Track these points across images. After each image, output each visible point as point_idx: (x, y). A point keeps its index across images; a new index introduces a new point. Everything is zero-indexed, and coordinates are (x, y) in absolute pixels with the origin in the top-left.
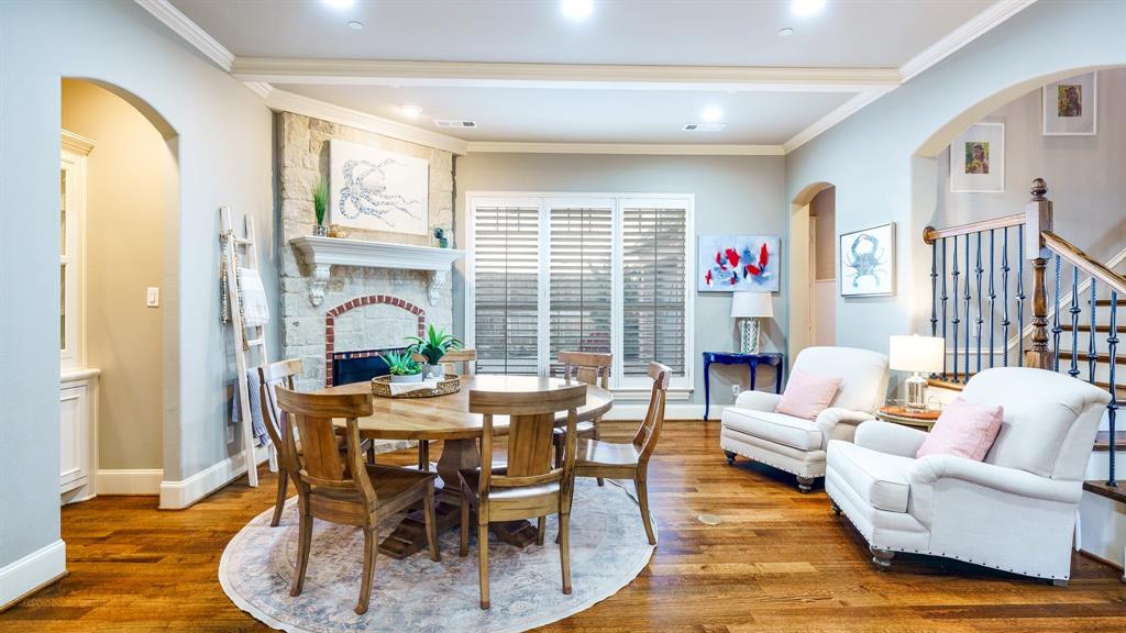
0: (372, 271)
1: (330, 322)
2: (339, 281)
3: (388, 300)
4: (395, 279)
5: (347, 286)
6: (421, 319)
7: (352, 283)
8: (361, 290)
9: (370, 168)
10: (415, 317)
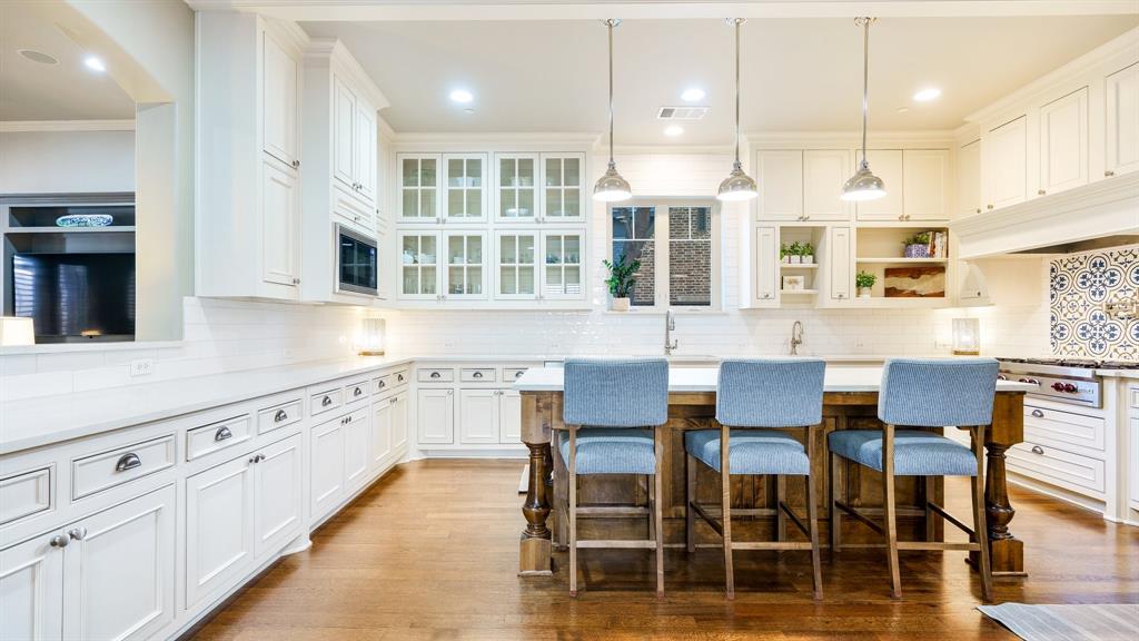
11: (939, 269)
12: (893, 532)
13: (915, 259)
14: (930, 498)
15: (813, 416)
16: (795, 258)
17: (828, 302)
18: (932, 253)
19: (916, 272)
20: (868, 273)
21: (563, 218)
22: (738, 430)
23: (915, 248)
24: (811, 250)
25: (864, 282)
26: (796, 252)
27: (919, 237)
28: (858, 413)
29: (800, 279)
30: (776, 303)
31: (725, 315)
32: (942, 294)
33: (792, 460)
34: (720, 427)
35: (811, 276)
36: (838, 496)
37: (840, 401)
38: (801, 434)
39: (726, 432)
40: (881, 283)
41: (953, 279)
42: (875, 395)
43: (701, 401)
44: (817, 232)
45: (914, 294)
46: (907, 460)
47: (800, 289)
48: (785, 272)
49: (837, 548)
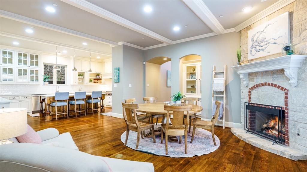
0: (264, 73)
1: (250, 92)
2: (253, 78)
3: (269, 84)
4: (273, 75)
5: (255, 80)
6: (286, 94)
7: (257, 79)
8: (260, 80)
9: (260, 33)
10: (283, 93)
11: (101, 79)
12: (93, 108)
13: (97, 78)
14: (97, 106)
15: (85, 97)
16: (80, 77)
17: (85, 84)
18: (100, 77)
19: (98, 80)
20: (91, 80)
21: (34, 66)
22: (77, 100)
23: (98, 76)
24: (82, 75)
25: (91, 81)
26: (80, 76)
27: (98, 75)
28: (89, 97)
29: (81, 80)
30: (77, 84)
31: (68, 86)
32: (101, 83)
33: (83, 102)
34: (74, 99)
35: (83, 79)
36: (87, 107)
37: (87, 96)
38: (83, 99)
39: (75, 100)
40: (93, 81)
41: (102, 81)
42: (91, 95)
43: (72, 97)
44: (84, 73)
45: (97, 83)
46: (94, 101)
47: (81, 82)
48: (79, 79)
49: (87, 113)
